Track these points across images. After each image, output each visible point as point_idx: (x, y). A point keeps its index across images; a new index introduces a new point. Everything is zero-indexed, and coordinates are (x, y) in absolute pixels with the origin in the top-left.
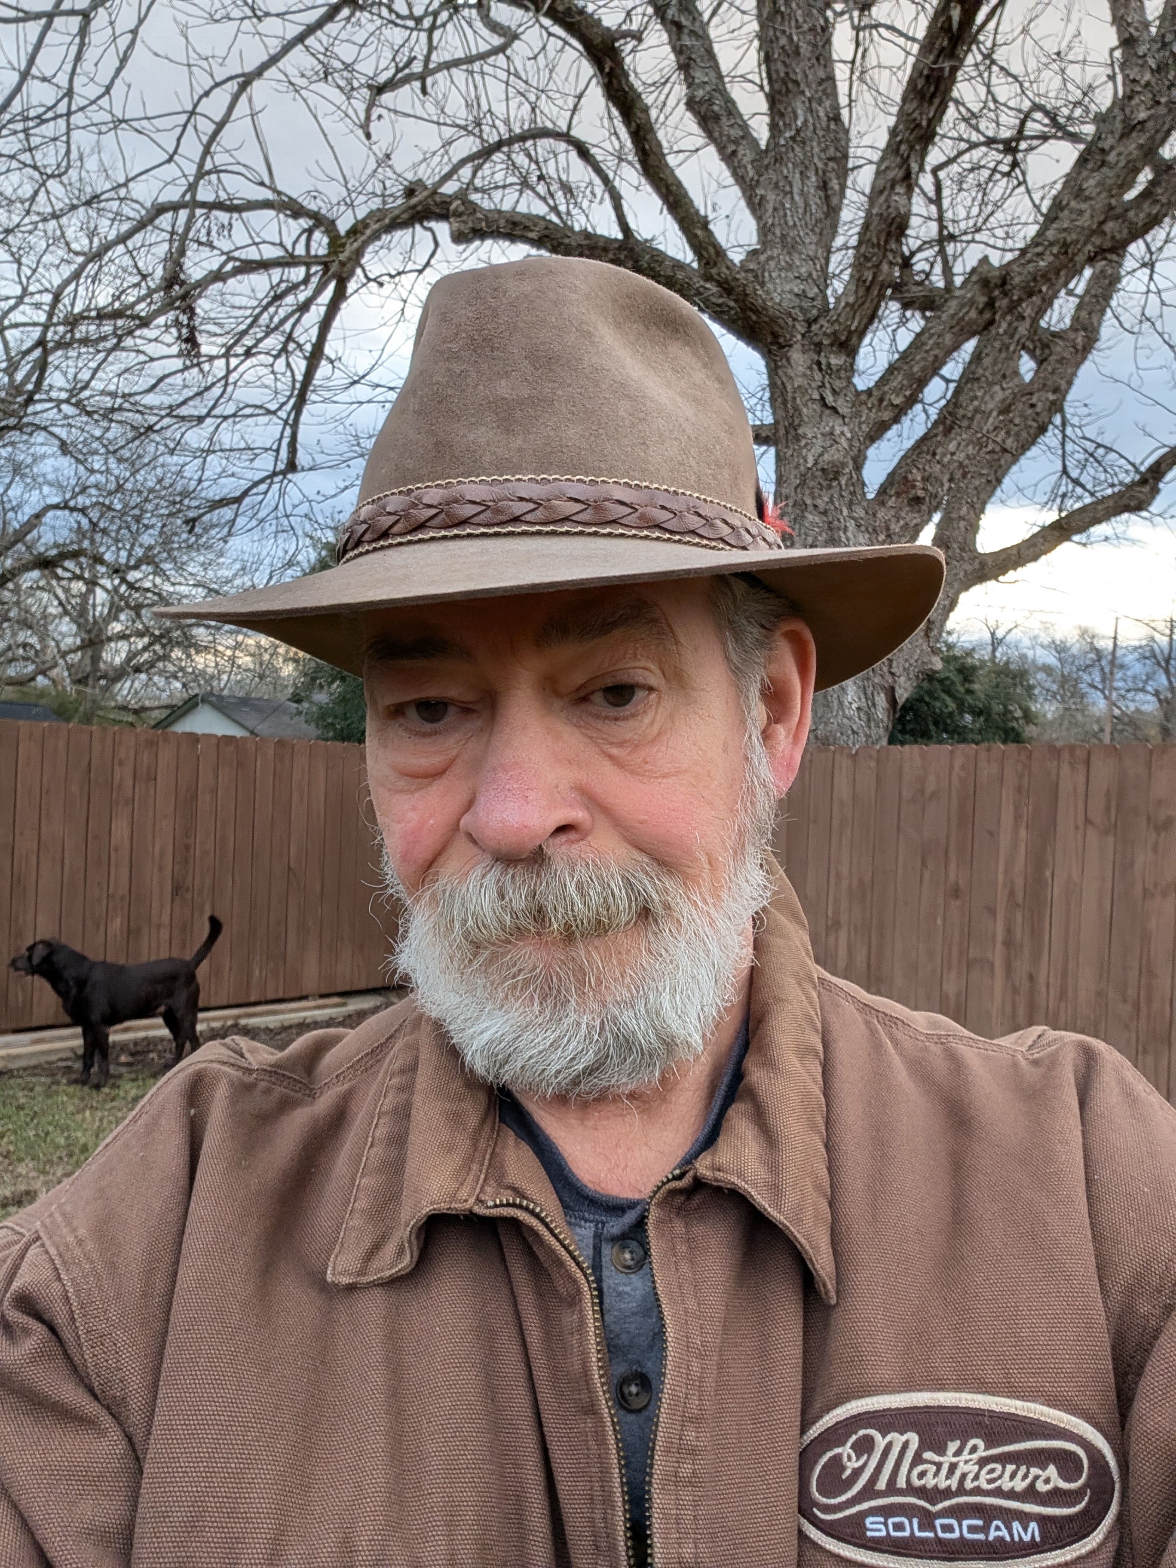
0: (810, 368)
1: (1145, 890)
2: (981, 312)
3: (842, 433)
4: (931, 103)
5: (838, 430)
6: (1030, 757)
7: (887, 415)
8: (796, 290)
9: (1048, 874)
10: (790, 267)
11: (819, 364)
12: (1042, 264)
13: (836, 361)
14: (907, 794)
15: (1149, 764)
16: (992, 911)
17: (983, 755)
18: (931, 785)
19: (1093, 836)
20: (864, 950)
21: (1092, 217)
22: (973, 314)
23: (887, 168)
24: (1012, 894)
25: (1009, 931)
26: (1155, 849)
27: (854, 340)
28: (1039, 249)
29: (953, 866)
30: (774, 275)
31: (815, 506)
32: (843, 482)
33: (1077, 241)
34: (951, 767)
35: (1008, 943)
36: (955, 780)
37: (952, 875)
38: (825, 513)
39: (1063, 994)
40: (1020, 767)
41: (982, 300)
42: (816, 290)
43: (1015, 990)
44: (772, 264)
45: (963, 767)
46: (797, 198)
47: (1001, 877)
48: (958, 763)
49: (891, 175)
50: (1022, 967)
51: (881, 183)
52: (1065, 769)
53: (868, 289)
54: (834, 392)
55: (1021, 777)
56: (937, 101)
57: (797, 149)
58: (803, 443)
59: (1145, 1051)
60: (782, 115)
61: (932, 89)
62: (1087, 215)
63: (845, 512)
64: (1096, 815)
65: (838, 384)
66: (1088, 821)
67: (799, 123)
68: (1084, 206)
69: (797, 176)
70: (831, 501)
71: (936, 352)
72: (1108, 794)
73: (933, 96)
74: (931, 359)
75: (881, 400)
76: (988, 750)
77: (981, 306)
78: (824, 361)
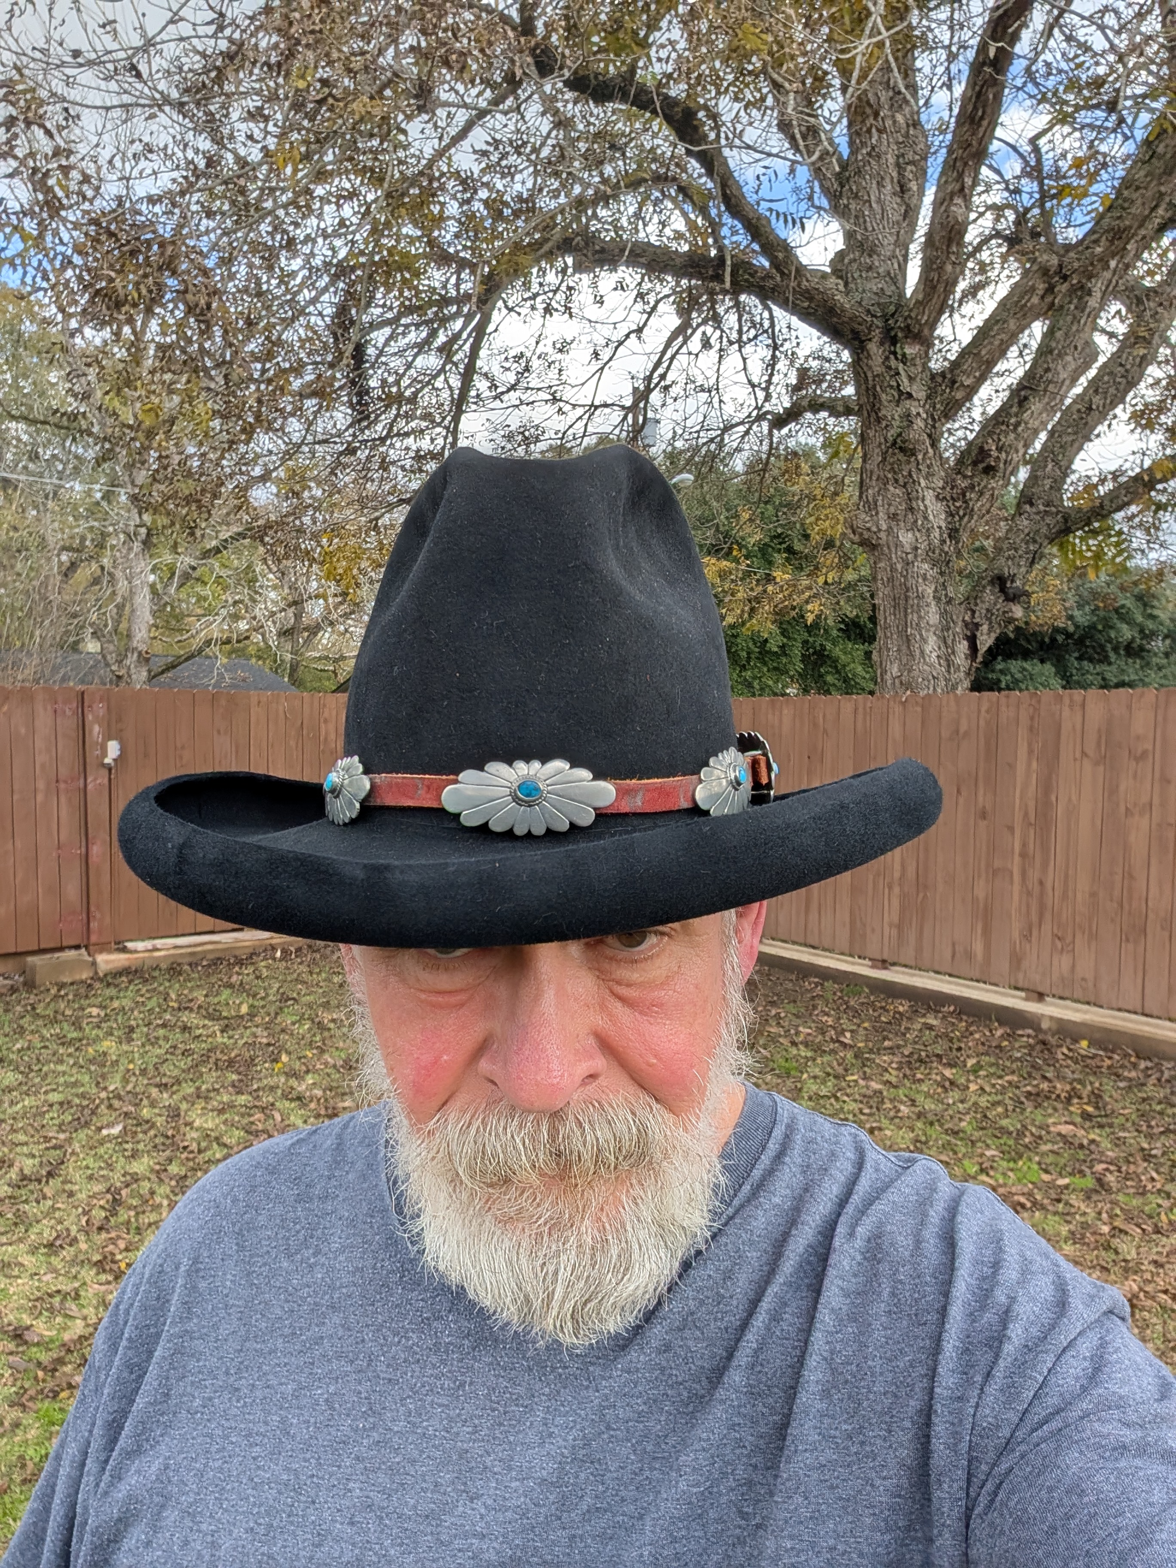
0: (887, 358)
1: (1127, 809)
2: (1043, 297)
3: (918, 414)
4: (979, 125)
5: (914, 411)
6: (1039, 702)
7: (959, 395)
8: (875, 289)
9: (1053, 799)
10: (870, 268)
11: (895, 353)
12: (1098, 250)
13: (911, 350)
14: (945, 734)
15: (1129, 707)
16: (1011, 829)
17: (1003, 701)
18: (963, 727)
19: (1087, 765)
20: (914, 864)
21: (1144, 204)
22: (1035, 300)
23: (946, 182)
24: (1026, 814)
25: (1024, 845)
26: (1135, 776)
27: (926, 331)
28: (1095, 236)
29: (981, 792)
30: (856, 275)
31: (896, 481)
32: (920, 457)
33: (1131, 227)
34: (979, 711)
35: (1023, 855)
36: (982, 723)
37: (980, 799)
38: (904, 486)
39: (1065, 896)
40: (1031, 710)
41: (1041, 287)
42: (893, 288)
43: (1029, 894)
44: (855, 266)
45: (987, 712)
46: (874, 205)
47: (1017, 801)
48: (984, 709)
49: (950, 188)
50: (1034, 875)
51: (941, 195)
52: (1066, 712)
53: (934, 288)
54: (911, 379)
55: (1032, 718)
56: (985, 123)
57: (873, 162)
58: (884, 423)
59: (1127, 940)
60: (858, 134)
61: (980, 113)
62: (1139, 201)
63: (923, 483)
64: (1090, 750)
65: (913, 371)
66: (1084, 754)
67: (874, 141)
68: (1135, 196)
69: (874, 186)
70: (910, 475)
71: (1003, 336)
72: (1099, 730)
73: (982, 118)
74: (997, 343)
75: (954, 382)
76: (1007, 697)
77: (1040, 293)
78: (898, 350)
